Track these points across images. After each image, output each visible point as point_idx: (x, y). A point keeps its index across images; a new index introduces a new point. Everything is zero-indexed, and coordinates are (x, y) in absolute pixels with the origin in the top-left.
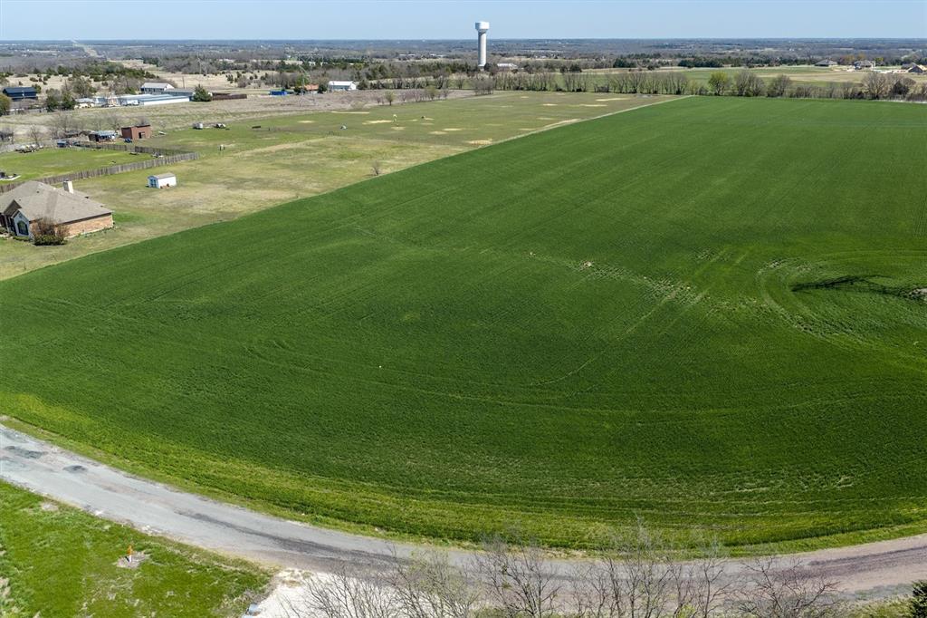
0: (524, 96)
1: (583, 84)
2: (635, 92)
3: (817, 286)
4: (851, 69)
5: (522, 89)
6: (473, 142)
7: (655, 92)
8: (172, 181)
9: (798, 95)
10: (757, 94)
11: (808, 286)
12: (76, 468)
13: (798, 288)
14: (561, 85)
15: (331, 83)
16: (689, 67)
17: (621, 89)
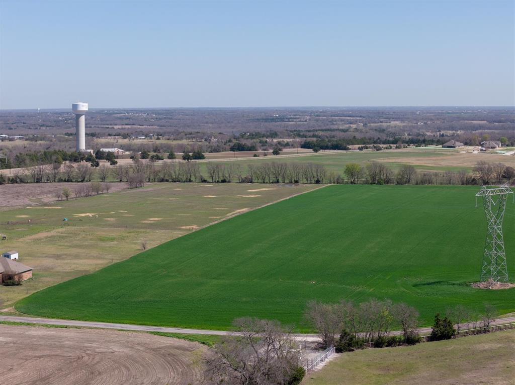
1: (227, 175)
2: (277, 182)
3: (424, 285)
5: (167, 181)
6: (184, 227)
7: (297, 182)
8: (17, 256)
11: (420, 285)
13: (415, 285)
16: (316, 151)
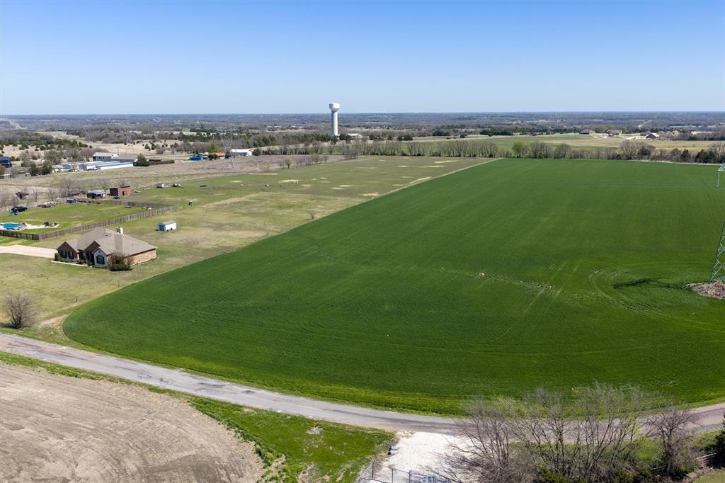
0: (382, 159)
1: (422, 151)
2: (460, 156)
3: (628, 285)
4: (605, 136)
5: (377, 154)
6: (366, 195)
7: (474, 156)
8: (174, 226)
9: (576, 157)
10: (547, 156)
11: (622, 285)
12: (248, 392)
13: (616, 286)
14: (406, 151)
15: (233, 151)
16: (490, 135)
17: (449, 153)
